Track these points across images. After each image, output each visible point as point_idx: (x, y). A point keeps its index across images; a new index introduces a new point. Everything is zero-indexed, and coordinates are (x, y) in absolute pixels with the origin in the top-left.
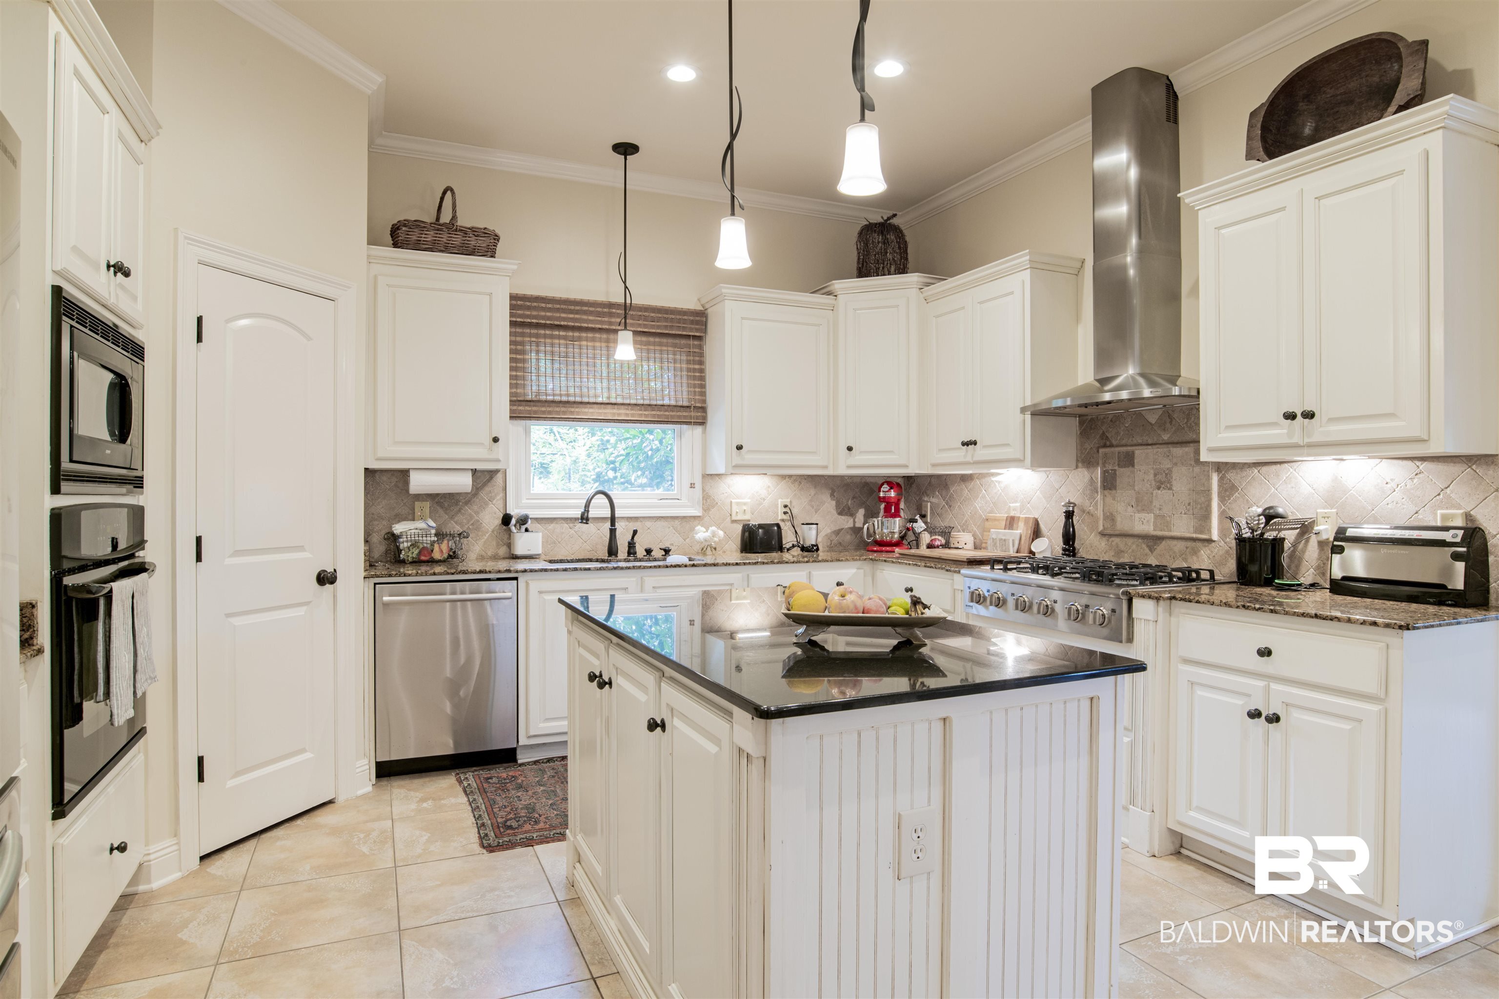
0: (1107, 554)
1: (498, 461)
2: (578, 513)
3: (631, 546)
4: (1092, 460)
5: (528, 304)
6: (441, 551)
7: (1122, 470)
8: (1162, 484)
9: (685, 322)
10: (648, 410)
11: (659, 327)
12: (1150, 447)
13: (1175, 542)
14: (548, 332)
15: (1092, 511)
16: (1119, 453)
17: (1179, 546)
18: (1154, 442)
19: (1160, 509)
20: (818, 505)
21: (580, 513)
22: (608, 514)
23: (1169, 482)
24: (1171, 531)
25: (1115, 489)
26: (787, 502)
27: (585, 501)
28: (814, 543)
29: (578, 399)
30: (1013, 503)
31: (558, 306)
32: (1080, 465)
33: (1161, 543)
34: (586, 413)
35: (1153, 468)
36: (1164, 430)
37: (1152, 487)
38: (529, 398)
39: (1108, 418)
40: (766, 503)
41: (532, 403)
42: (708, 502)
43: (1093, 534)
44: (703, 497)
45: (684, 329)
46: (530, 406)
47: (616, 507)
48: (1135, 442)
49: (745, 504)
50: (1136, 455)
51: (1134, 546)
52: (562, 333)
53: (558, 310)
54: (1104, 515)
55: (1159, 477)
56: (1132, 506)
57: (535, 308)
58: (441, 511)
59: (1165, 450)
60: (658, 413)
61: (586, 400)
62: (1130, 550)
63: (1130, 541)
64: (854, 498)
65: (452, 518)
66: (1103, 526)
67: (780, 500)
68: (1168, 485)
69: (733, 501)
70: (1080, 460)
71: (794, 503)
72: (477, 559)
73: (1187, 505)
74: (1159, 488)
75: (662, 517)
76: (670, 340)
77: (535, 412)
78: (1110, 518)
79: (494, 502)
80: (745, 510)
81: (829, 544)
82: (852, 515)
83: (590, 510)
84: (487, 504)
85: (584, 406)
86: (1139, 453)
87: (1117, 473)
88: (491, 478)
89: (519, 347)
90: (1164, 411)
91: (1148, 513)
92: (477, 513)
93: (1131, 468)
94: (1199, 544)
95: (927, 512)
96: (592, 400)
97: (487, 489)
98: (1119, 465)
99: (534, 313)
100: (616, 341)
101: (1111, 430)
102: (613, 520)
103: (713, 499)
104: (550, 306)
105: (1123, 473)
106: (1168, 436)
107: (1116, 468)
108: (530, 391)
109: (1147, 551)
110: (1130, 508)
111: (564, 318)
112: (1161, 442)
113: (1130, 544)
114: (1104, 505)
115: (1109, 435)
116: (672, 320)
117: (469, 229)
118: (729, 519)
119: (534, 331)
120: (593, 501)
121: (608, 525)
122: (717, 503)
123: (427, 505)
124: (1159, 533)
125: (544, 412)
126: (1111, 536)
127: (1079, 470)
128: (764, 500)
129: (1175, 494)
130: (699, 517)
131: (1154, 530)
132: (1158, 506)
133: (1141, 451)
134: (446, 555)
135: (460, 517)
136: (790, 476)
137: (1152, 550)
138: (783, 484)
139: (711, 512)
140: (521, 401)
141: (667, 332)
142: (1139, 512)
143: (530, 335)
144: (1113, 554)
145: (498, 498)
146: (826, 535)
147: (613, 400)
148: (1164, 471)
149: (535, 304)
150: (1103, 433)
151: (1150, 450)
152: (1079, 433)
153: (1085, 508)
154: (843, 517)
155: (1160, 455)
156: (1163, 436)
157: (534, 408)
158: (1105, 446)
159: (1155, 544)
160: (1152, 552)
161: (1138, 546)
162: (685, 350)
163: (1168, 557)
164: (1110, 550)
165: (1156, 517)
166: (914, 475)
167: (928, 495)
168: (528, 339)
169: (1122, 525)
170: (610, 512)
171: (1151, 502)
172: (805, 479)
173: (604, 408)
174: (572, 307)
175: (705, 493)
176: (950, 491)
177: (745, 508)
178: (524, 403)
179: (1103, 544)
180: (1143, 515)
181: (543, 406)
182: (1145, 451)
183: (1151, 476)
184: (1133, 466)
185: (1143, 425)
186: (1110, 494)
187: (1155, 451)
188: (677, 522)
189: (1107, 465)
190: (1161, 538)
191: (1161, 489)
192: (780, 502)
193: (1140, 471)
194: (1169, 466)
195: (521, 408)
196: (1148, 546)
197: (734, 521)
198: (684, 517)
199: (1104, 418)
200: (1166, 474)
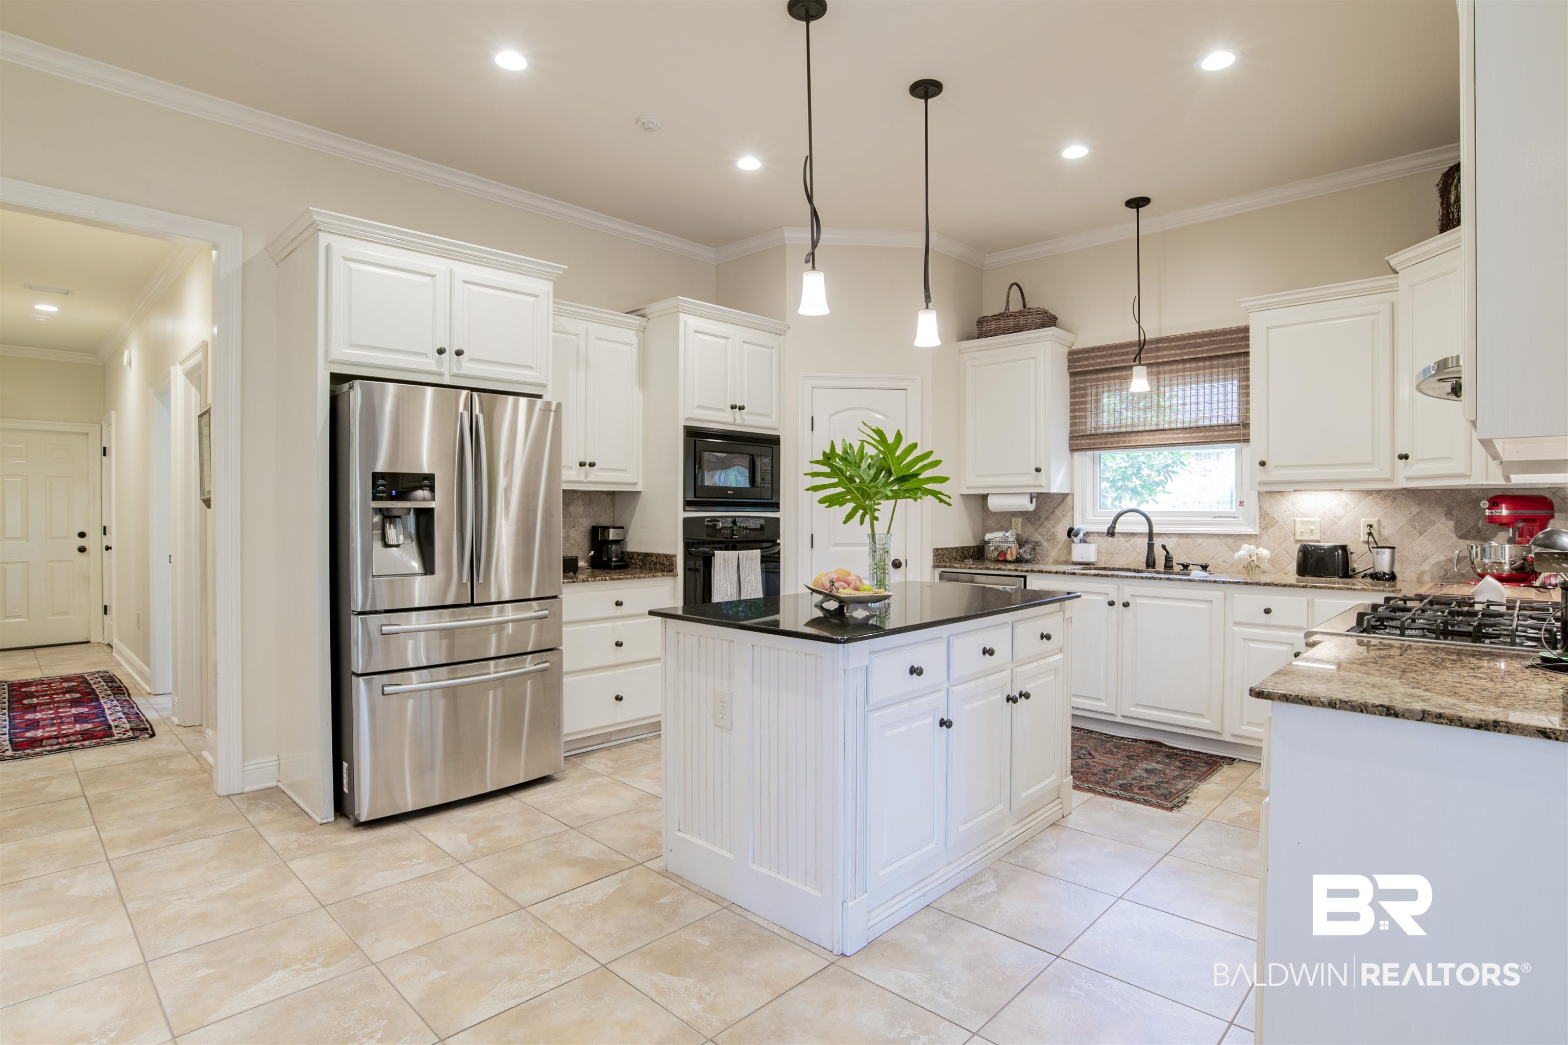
1: (1042, 486)
2: (1105, 529)
3: (1168, 559)
5: (1087, 355)
6: (1012, 554)
9: (1233, 340)
10: (1197, 432)
11: (1206, 351)
14: (1105, 375)
20: (1423, 526)
21: (1107, 528)
22: (1145, 529)
26: (1373, 521)
27: (1112, 518)
28: (1387, 570)
29: (1129, 429)
31: (1111, 352)
34: (1137, 441)
38: (1088, 433)
40: (1343, 522)
41: (1092, 437)
42: (1266, 520)
44: (1260, 516)
45: (1233, 347)
46: (1090, 439)
47: (1153, 524)
49: (1312, 523)
52: (1117, 374)
53: (1111, 355)
57: (1092, 358)
58: (1029, 524)
60: (1207, 434)
61: (1136, 429)
65: (1036, 530)
67: (1362, 519)
69: (1297, 519)
71: (1384, 523)
72: (1053, 563)
75: (1214, 535)
76: (1221, 362)
77: (1094, 444)
79: (1066, 518)
80: (1312, 530)
81: (1442, 574)
83: (1117, 526)
84: (1060, 520)
85: (1135, 434)
88: (1063, 500)
89: (1082, 392)
92: (1053, 527)
96: (1141, 428)
97: (1061, 508)
99: (1092, 362)
100: (1130, 377)
102: (1151, 535)
103: (1273, 518)
104: (1104, 353)
108: (1090, 426)
111: (1107, 362)
116: (1219, 342)
117: (1017, 312)
118: (1292, 538)
119: (1094, 376)
120: (1121, 518)
121: (1146, 540)
122: (1277, 522)
123: (1020, 520)
125: (1101, 443)
128: (1340, 518)
130: (1256, 535)
134: (1014, 558)
135: (1041, 530)
136: (1379, 492)
138: (1368, 501)
139: (1269, 531)
140: (1083, 436)
141: (1214, 354)
143: (1092, 380)
145: (1069, 515)
146: (1438, 563)
147: (1161, 427)
149: (1092, 354)
154: (1466, 543)
157: (1093, 441)
162: (1237, 368)
168: (1089, 384)
170: (1148, 528)
172: (1403, 495)
173: (1154, 435)
174: (1123, 350)
175: (1263, 511)
177: (1312, 528)
178: (1085, 437)
181: (1101, 438)
188: (1230, 540)
192: (1363, 522)
195: (1083, 442)
197: (1297, 541)
198: (1239, 535)
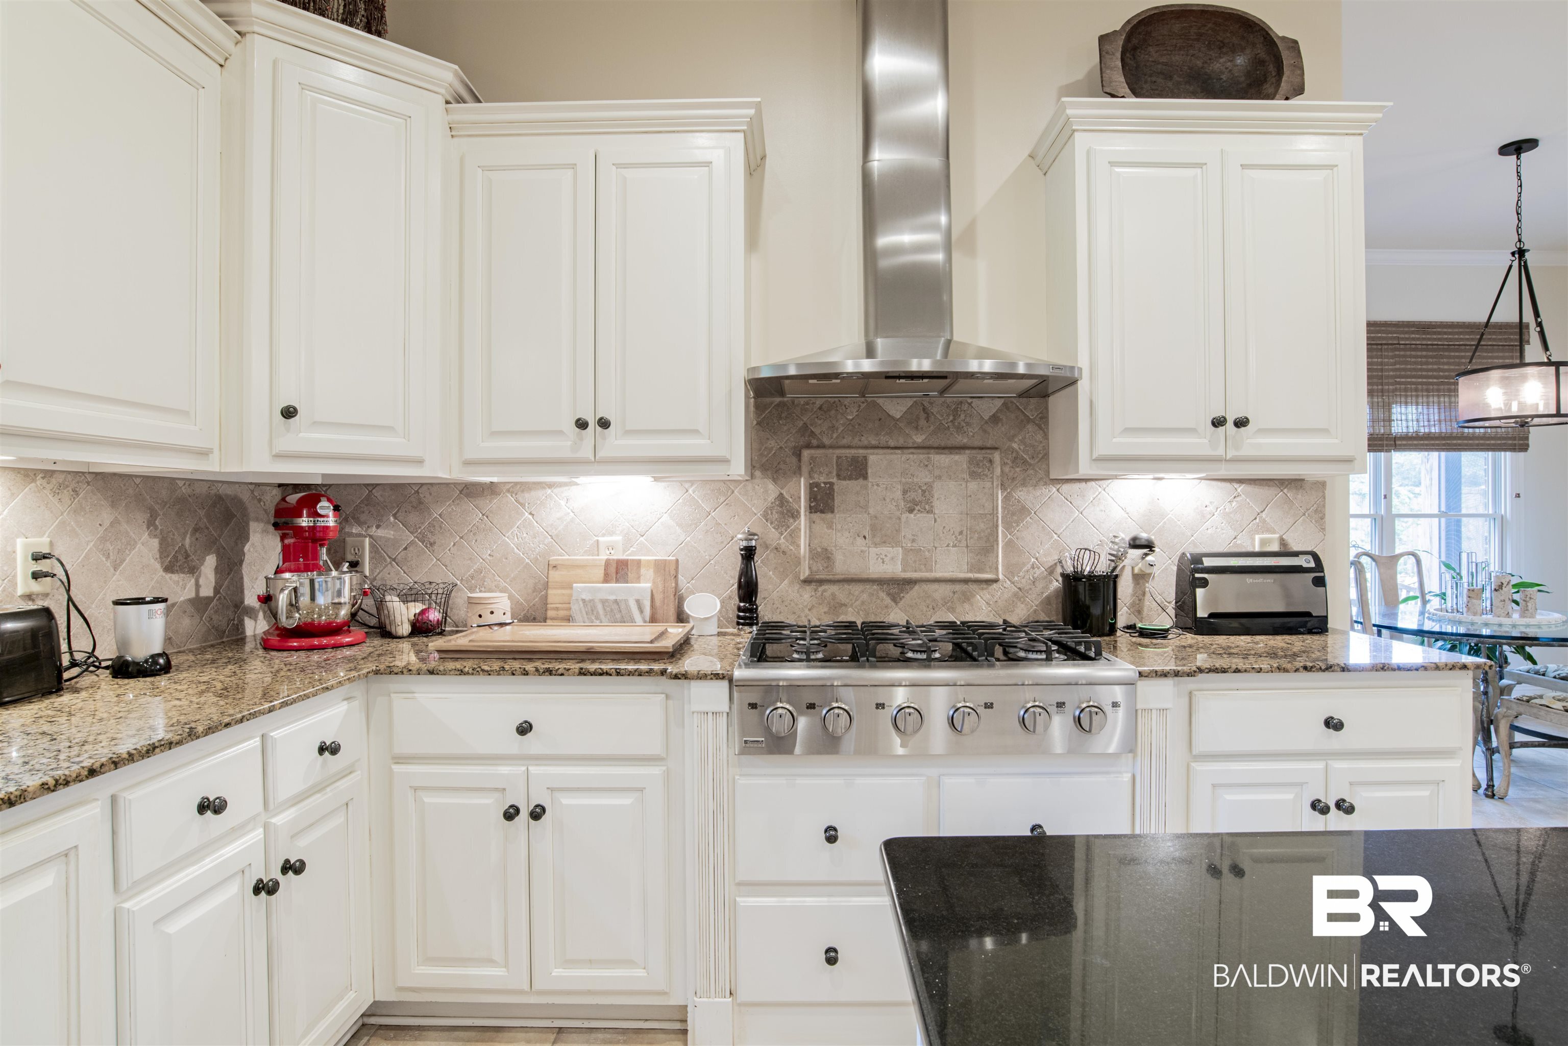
0: (814, 611)
4: (782, 466)
7: (844, 483)
8: (917, 505)
12: (899, 451)
13: (935, 586)
15: (783, 547)
16: (838, 458)
17: (943, 591)
18: (899, 445)
19: (913, 541)
20: (118, 551)
23: (928, 502)
24: (931, 571)
25: (833, 512)
26: (42, 543)
28: (158, 651)
30: (604, 535)
32: (758, 473)
33: (911, 589)
35: (900, 482)
36: (917, 428)
37: (899, 510)
39: (814, 403)
43: (786, 582)
48: (866, 443)
50: (870, 463)
51: (865, 596)
54: (810, 551)
55: (911, 495)
56: (865, 537)
59: (922, 456)
62: (858, 603)
63: (856, 589)
64: (196, 530)
66: (810, 568)
67: (20, 541)
68: (927, 507)
70: (757, 465)
71: (57, 547)
73: (957, 533)
74: (911, 511)
78: (823, 555)
82: (193, 570)
86: (875, 459)
87: (836, 487)
90: (915, 402)
91: (893, 547)
93: (861, 481)
94: (973, 587)
95: (362, 556)
98: (838, 476)
101: (819, 422)
105: (846, 490)
106: (924, 437)
107: (834, 480)
109: (888, 601)
110: (860, 541)
112: (911, 445)
113: (857, 593)
114: (810, 536)
115: (817, 431)
124: (908, 575)
126: (821, 582)
127: (757, 481)
129: (938, 520)
131: (904, 571)
132: (910, 537)
133: (879, 457)
137: (895, 599)
138: (27, 495)
142: (876, 545)
144: (826, 609)
148: (920, 487)
150: (805, 426)
151: (898, 458)
152: (755, 422)
153: (768, 542)
154: (175, 577)
155: (912, 463)
156: (914, 437)
158: (808, 446)
159: (902, 591)
160: (896, 602)
161: (871, 595)
163: (925, 609)
164: (820, 604)
165: (906, 551)
166: (319, 481)
167: (360, 523)
169: (843, 565)
171: (898, 531)
176: (430, 515)
179: (807, 595)
180: (884, 550)
182: (888, 457)
183: (898, 494)
184: (865, 477)
185: (880, 419)
186: (823, 520)
187: (904, 457)
189: (816, 476)
190: (911, 582)
191: (915, 512)
192: (23, 546)
193: (878, 485)
194: (928, 480)
196: (889, 594)
199: (807, 404)
200: (924, 491)
